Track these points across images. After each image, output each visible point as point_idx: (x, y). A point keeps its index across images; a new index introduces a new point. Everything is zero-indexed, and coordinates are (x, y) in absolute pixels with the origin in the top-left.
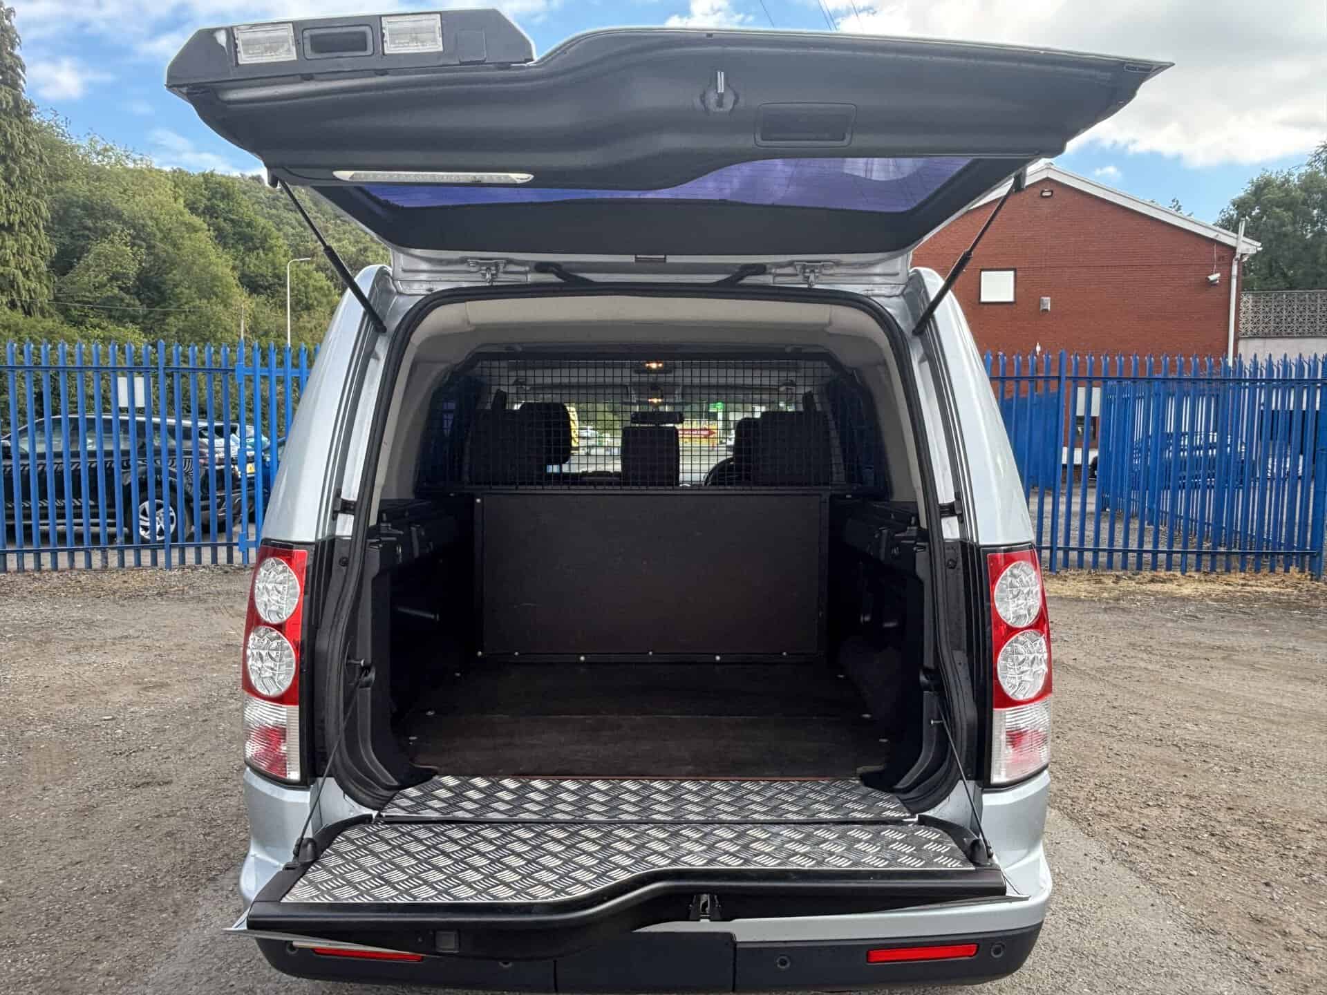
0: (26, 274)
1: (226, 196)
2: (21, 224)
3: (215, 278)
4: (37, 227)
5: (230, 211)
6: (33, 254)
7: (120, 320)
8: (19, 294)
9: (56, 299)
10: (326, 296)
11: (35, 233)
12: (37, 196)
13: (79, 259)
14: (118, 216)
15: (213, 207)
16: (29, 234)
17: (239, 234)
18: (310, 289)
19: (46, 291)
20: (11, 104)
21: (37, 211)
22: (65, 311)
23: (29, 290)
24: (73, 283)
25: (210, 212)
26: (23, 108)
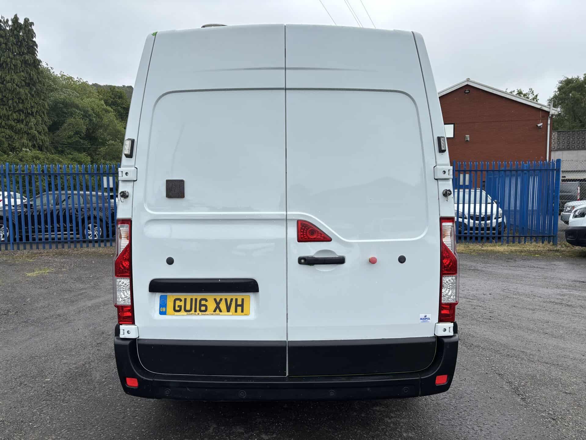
0: (40, 133)
2: (37, 112)
6: (42, 124)
8: (37, 142)
11: (43, 115)
12: (43, 100)
13: (61, 126)
14: (77, 107)
16: (40, 116)
19: (48, 140)
20: (32, 61)
21: (44, 107)
22: (56, 148)
23: (41, 140)
24: (58, 136)
25: (114, 104)
26: (37, 63)
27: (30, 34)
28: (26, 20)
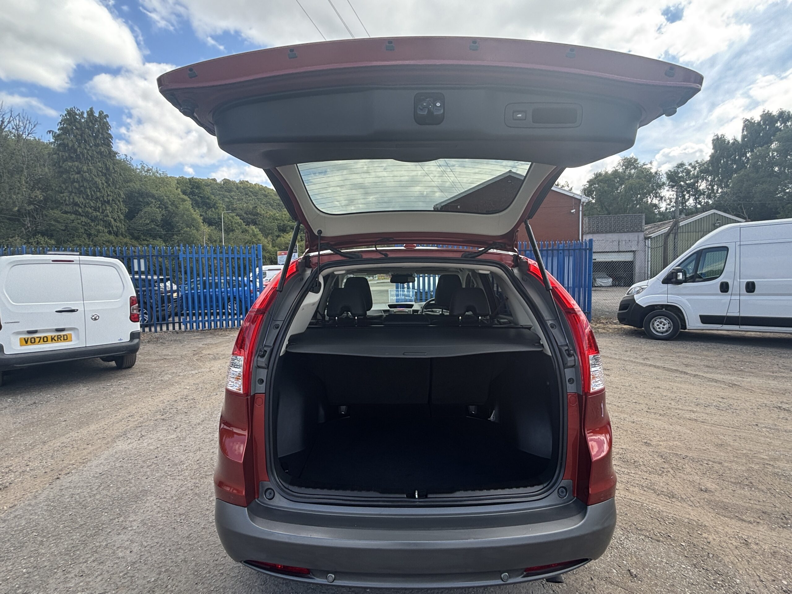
0: (115, 220)
1: (198, 187)
2: (113, 200)
3: (194, 219)
4: (119, 201)
5: (200, 193)
6: (118, 212)
7: (154, 238)
8: (112, 228)
9: (128, 229)
10: (239, 226)
11: (119, 204)
12: (119, 189)
13: (137, 213)
14: (153, 196)
15: (193, 191)
16: (116, 204)
17: (204, 202)
18: (233, 223)
19: (123, 227)
20: (108, 153)
21: (119, 195)
22: (132, 234)
23: (116, 226)
24: (135, 223)
25: (192, 193)
26: (112, 155)
27: (105, 127)
28: (101, 113)
